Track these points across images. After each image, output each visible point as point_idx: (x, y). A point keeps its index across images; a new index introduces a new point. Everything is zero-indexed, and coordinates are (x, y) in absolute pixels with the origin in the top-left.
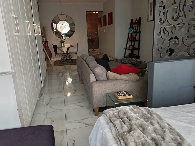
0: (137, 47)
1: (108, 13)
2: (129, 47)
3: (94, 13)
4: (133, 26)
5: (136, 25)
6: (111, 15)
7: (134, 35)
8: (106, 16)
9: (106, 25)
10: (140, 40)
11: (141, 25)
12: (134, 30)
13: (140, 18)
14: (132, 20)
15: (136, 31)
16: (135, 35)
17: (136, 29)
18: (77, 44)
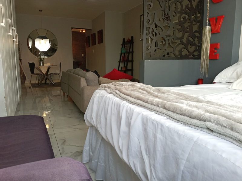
0: (130, 68)
1: (98, 31)
2: (122, 69)
3: (81, 31)
4: (126, 46)
5: (129, 45)
6: (101, 33)
7: (126, 55)
8: (95, 34)
9: (95, 44)
10: (133, 61)
11: (134, 44)
12: (126, 50)
13: (132, 37)
14: (124, 39)
15: (129, 50)
16: (128, 55)
17: (129, 49)
18: (60, 63)
